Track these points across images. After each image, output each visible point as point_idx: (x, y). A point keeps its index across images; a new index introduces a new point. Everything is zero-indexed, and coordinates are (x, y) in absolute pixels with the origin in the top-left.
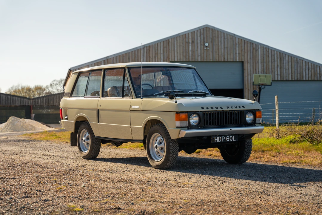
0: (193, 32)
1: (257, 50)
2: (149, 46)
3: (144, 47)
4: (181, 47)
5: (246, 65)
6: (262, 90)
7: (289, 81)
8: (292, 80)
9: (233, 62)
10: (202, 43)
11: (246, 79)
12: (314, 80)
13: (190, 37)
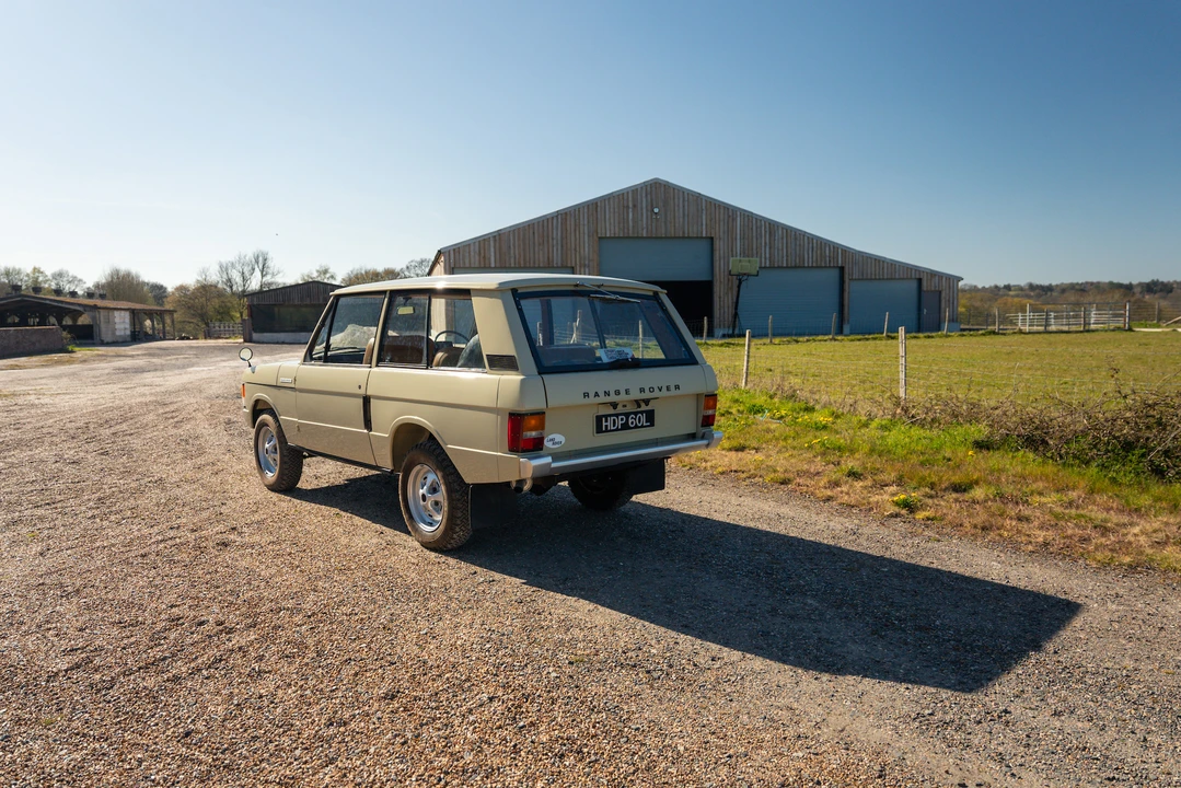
0: (634, 191)
1: (734, 220)
2: (566, 213)
3: (558, 214)
4: (617, 215)
5: (717, 244)
6: (744, 284)
7: (782, 267)
8: (787, 267)
9: (697, 238)
10: (649, 208)
11: (717, 264)
12: (821, 267)
13: (630, 199)
